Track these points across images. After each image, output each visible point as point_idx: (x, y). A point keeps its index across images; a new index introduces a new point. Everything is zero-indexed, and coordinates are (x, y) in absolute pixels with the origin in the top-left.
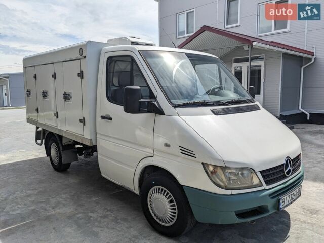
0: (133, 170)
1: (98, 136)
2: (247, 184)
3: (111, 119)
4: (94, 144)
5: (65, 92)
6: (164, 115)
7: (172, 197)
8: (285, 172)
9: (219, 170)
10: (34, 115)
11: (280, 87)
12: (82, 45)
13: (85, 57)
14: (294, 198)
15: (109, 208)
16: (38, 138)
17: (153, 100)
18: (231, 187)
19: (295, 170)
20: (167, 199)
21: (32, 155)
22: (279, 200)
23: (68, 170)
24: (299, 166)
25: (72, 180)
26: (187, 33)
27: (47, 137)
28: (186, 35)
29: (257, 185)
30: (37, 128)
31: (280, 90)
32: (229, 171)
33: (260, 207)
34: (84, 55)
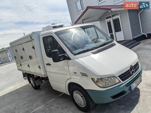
0: (65, 85)
1: (47, 72)
2: (114, 83)
3: (50, 65)
4: (47, 76)
5: (29, 56)
6: (71, 60)
7: (82, 95)
8: (131, 73)
9: (99, 80)
10: (20, 68)
11: (130, 26)
12: (31, 35)
13: (33, 40)
14: (138, 83)
15: (59, 103)
16: (24, 76)
17: (65, 54)
18: (106, 86)
19: (136, 71)
20: (80, 96)
21: (24, 84)
22: (130, 86)
23: (40, 88)
24: (138, 67)
25: (42, 92)
26: (82, 10)
27: (28, 76)
28: (82, 11)
29: (118, 82)
30: (23, 72)
31: (130, 27)
32: (104, 79)
33: (123, 91)
34: (32, 39)
